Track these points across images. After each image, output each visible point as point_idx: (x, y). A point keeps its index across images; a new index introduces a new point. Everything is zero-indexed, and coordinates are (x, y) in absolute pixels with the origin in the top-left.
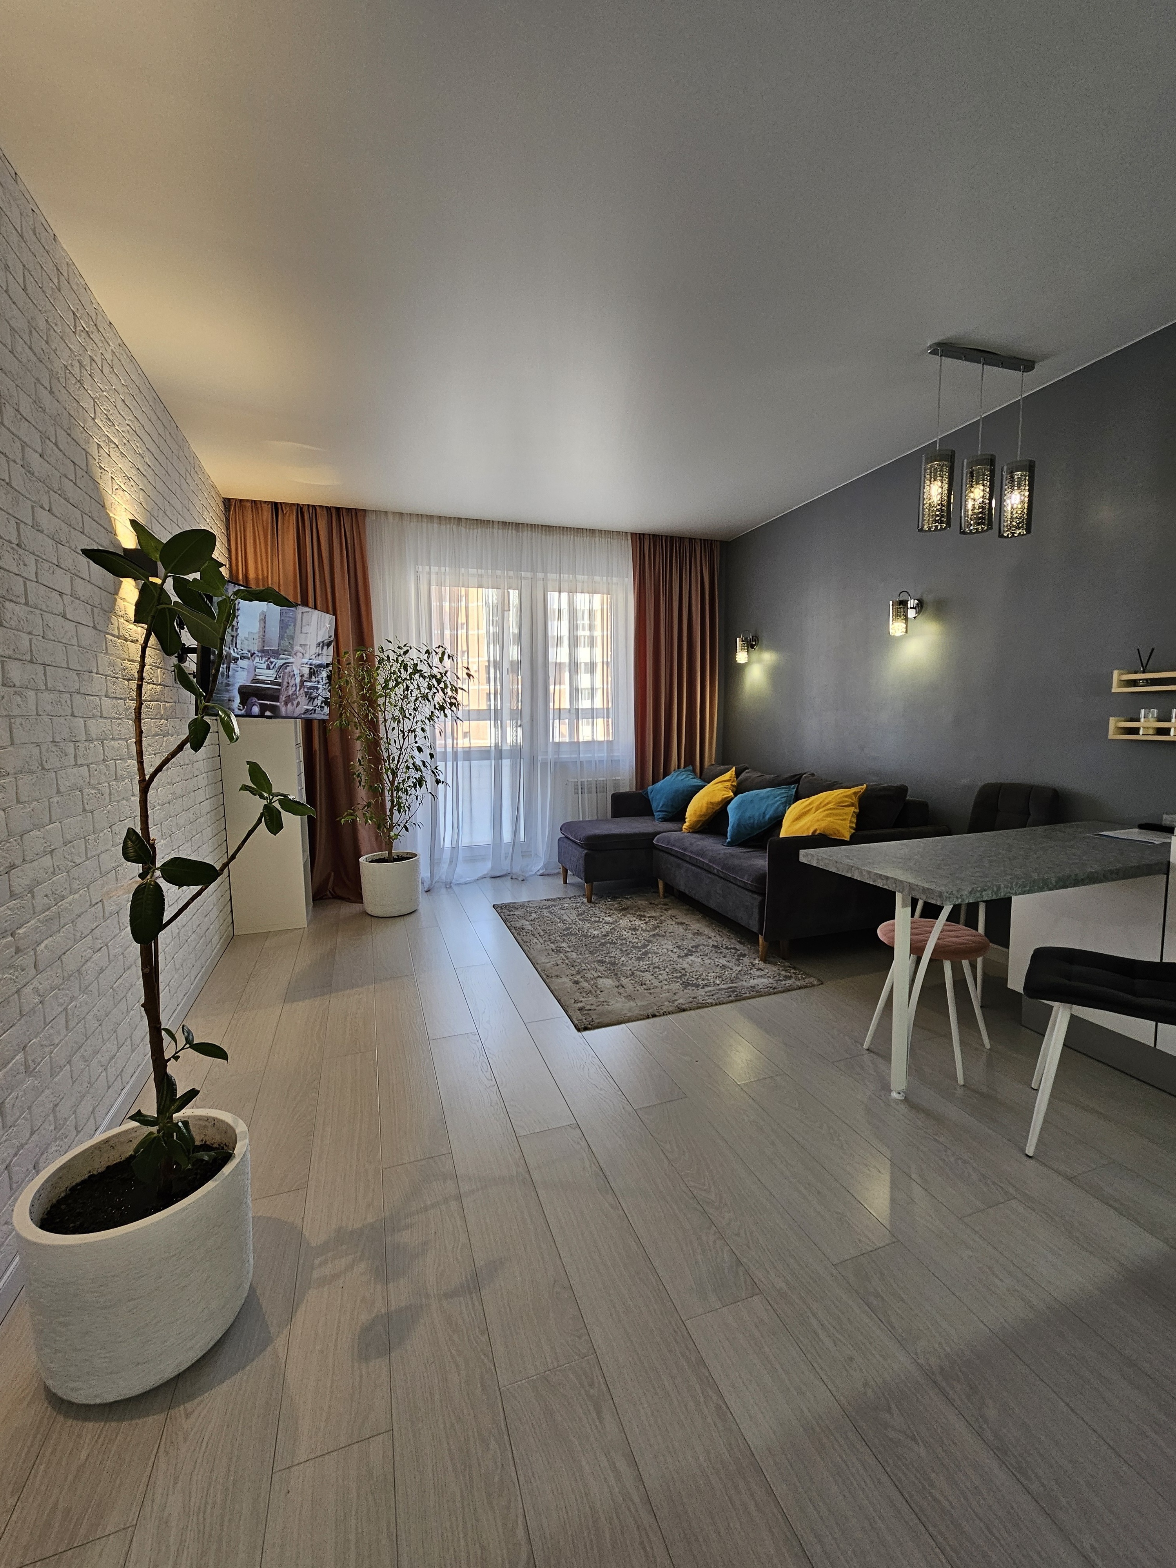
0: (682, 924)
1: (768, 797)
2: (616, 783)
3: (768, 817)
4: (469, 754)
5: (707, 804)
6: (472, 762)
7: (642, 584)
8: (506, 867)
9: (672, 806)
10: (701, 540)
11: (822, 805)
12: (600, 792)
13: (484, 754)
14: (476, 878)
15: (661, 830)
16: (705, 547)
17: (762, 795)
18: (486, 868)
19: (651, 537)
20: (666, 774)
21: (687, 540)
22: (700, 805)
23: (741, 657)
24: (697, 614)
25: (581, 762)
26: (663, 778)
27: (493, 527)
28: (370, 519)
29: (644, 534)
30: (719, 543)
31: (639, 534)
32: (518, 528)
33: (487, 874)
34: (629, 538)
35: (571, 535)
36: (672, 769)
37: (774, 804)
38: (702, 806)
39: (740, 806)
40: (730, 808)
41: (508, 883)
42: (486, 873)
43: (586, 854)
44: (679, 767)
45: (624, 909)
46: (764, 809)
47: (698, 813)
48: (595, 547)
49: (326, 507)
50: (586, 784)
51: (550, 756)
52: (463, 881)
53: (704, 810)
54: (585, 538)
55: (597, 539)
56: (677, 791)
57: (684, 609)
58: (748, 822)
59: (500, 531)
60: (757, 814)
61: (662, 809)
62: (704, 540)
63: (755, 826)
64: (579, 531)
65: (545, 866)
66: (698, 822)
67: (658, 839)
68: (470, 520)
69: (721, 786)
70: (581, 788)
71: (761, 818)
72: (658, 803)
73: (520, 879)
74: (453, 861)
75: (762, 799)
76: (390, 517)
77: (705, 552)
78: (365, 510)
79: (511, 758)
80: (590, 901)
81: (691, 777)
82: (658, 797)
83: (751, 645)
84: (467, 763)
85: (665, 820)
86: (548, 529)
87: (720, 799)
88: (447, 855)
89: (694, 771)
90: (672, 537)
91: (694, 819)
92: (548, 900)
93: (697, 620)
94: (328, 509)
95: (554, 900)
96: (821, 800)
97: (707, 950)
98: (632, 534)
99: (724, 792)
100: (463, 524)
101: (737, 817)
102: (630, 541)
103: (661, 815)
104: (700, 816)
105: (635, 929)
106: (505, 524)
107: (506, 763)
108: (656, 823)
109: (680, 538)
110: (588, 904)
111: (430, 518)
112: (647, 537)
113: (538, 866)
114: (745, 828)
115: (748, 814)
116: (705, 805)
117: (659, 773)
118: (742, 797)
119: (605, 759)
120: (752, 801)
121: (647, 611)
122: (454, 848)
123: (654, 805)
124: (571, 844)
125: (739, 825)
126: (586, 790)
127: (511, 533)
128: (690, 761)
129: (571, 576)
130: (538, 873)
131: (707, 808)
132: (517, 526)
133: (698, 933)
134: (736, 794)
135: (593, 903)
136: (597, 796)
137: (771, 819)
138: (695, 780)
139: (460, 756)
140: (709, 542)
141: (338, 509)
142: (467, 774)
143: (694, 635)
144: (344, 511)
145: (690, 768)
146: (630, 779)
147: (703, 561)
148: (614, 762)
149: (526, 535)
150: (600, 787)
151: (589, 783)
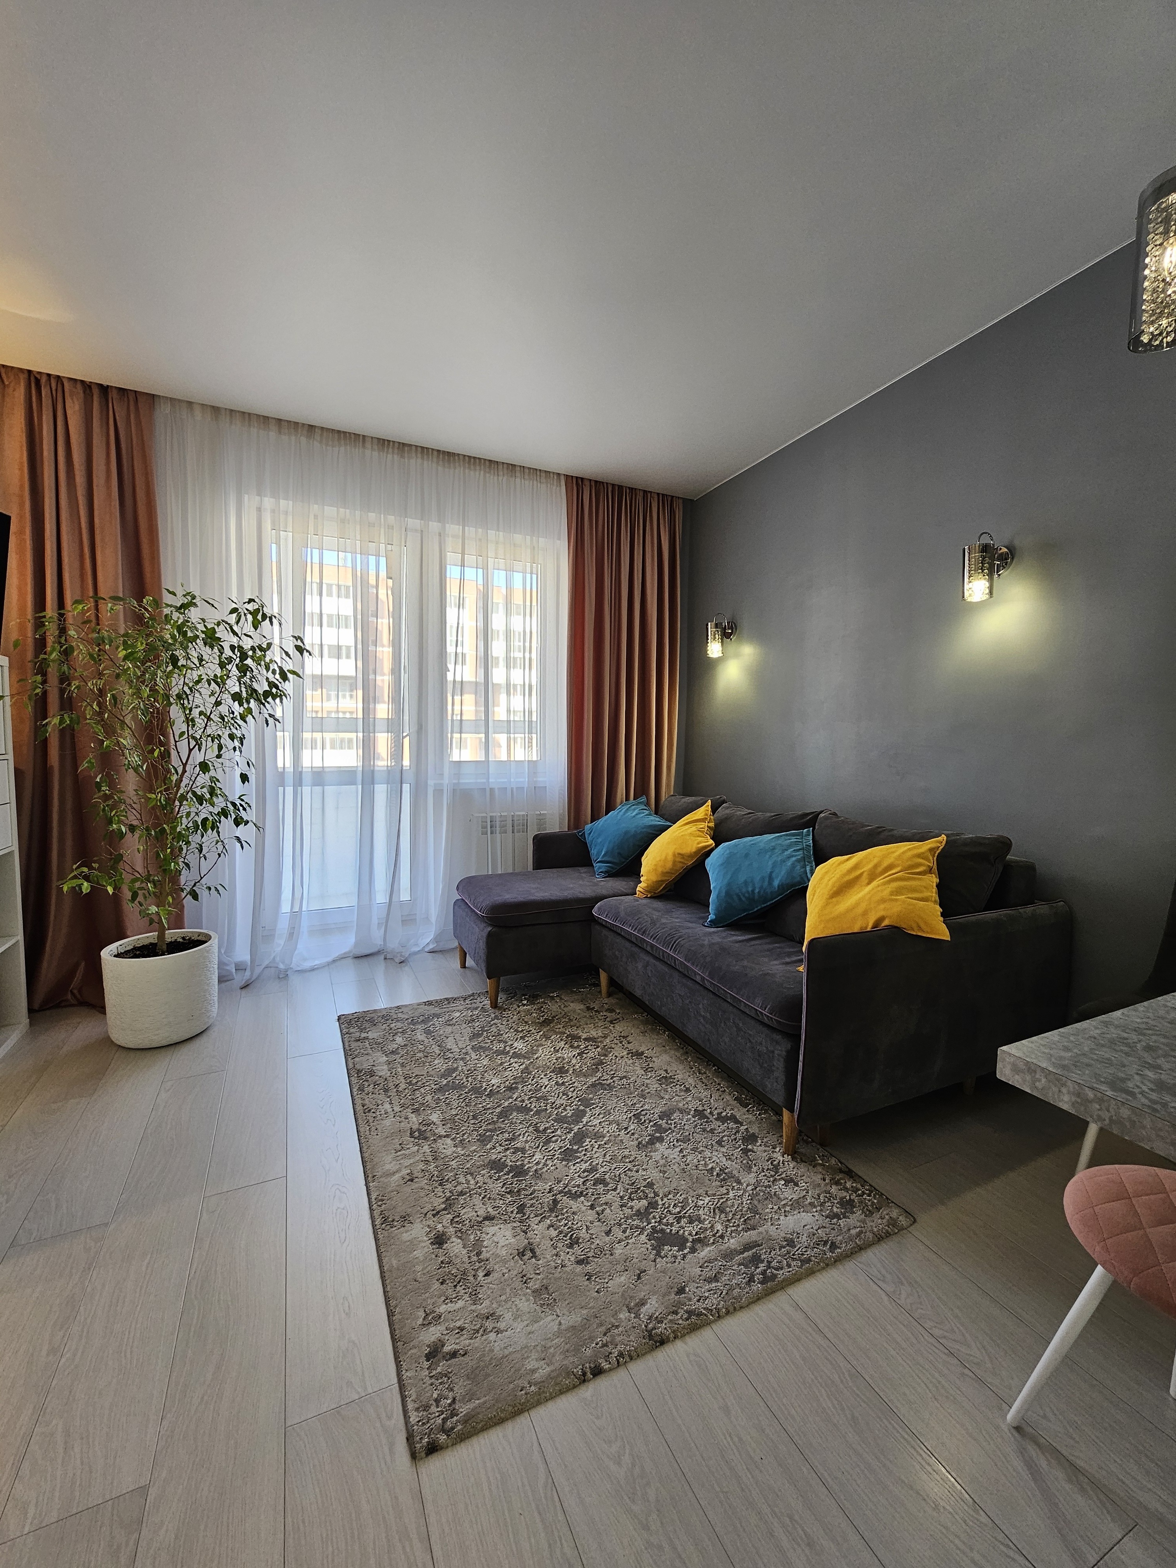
0: (639, 1054)
1: (774, 848)
2: (541, 820)
3: (776, 883)
4: (320, 777)
5: (674, 855)
6: (326, 787)
7: (579, 548)
8: (377, 939)
9: (619, 854)
10: (658, 494)
11: (880, 869)
12: (519, 832)
13: (346, 776)
14: (330, 959)
15: (604, 892)
16: (663, 503)
17: (762, 845)
18: (347, 943)
19: (593, 484)
20: (610, 808)
21: (641, 494)
22: (663, 857)
23: (714, 649)
24: (652, 593)
25: (492, 790)
26: (606, 814)
27: (364, 446)
28: (163, 412)
29: (582, 479)
30: (681, 501)
31: (577, 478)
32: (403, 451)
33: (350, 952)
34: (563, 483)
35: (480, 470)
36: (618, 800)
37: (783, 861)
38: (666, 858)
39: (728, 862)
40: (709, 863)
41: (379, 968)
42: (347, 950)
43: (490, 935)
44: (627, 799)
45: (546, 1022)
46: (769, 870)
47: (660, 870)
48: (515, 488)
49: (82, 382)
50: (498, 819)
51: (446, 781)
52: (307, 965)
53: (669, 865)
54: (500, 478)
55: (518, 480)
56: (626, 833)
57: (636, 583)
58: (744, 890)
59: (375, 454)
60: (757, 879)
61: (606, 859)
62: (663, 495)
63: (756, 897)
64: (492, 465)
65: (437, 939)
66: (659, 882)
67: (599, 908)
68: (328, 430)
69: (693, 828)
70: (490, 826)
71: (766, 883)
72: (599, 850)
73: (397, 960)
74: (293, 934)
75: (762, 852)
76: (198, 412)
77: (664, 514)
78: (153, 396)
79: (388, 783)
80: (495, 1005)
81: (647, 812)
82: (600, 840)
83: (727, 633)
84: (318, 789)
85: (610, 874)
86: (447, 457)
87: (694, 850)
88: (283, 925)
89: (648, 804)
90: (620, 487)
91: (654, 878)
92: (429, 1003)
93: (652, 602)
94: (87, 387)
95: (438, 1003)
96: (875, 861)
97: (688, 1122)
98: (567, 476)
99: (700, 839)
100: (318, 437)
101: (726, 881)
102: (563, 488)
103: (603, 867)
104: (664, 874)
105: (561, 1071)
106: (383, 443)
107: (381, 791)
108: (598, 879)
109: (631, 489)
110: (491, 1010)
111: (264, 420)
112: (587, 483)
113: (426, 937)
114: (740, 899)
115: (742, 878)
116: (670, 857)
117: (600, 806)
118: (729, 847)
119: (526, 785)
120: (747, 855)
121: (586, 584)
122: (295, 916)
123: (593, 852)
124: (470, 913)
125: (728, 894)
126: (498, 829)
127: (391, 458)
128: (642, 790)
129: (480, 530)
130: (427, 950)
131: (674, 862)
132: (403, 447)
133: (666, 1080)
134: (717, 845)
135: (500, 1008)
136: (514, 837)
137: (782, 887)
138: (652, 818)
139: (307, 778)
140: (669, 499)
141: (104, 389)
142: (317, 805)
143: (649, 619)
144: (115, 392)
145: (643, 799)
146: (560, 815)
147: (661, 521)
148: (538, 790)
149: (414, 462)
150: (518, 825)
151: (503, 819)
